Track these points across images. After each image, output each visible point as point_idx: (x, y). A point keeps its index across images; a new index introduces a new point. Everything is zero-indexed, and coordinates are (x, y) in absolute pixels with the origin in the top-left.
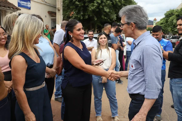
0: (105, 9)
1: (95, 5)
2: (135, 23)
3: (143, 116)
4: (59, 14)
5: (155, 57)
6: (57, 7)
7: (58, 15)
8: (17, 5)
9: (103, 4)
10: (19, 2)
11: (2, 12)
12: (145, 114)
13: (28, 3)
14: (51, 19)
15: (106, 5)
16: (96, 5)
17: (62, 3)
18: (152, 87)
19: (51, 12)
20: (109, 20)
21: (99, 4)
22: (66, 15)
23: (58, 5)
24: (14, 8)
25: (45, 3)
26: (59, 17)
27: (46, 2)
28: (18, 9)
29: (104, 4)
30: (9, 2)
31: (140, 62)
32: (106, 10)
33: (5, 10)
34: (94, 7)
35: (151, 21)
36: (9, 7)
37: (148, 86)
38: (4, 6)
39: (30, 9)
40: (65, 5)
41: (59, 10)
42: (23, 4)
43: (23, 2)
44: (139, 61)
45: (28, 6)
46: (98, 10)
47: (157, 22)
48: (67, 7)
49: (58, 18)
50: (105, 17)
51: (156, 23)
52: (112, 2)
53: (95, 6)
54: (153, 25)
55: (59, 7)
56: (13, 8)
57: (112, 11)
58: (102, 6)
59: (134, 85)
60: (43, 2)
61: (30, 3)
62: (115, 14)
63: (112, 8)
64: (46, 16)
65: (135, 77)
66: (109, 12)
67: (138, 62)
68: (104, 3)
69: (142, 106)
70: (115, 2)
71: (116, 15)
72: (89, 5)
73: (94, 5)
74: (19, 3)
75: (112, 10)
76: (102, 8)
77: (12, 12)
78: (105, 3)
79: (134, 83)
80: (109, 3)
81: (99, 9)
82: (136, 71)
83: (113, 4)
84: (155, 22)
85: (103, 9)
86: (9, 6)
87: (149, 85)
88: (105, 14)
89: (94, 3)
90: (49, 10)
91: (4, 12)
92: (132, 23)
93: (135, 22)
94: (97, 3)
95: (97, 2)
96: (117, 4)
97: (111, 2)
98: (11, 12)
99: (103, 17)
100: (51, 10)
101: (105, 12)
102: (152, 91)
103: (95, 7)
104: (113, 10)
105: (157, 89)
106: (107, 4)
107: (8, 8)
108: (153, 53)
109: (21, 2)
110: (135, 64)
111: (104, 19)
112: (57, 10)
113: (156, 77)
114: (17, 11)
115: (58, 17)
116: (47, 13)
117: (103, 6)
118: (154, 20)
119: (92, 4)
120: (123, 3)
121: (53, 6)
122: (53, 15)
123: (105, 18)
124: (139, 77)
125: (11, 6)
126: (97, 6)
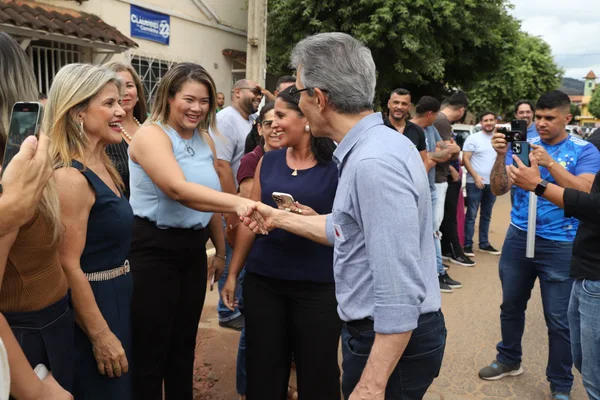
0: (406, 41)
1: (373, 30)
2: (324, 91)
3: (371, 390)
4: (255, 57)
5: (390, 196)
6: (249, 36)
7: (251, 61)
8: (126, 32)
9: (401, 25)
10: (134, 21)
11: (83, 53)
12: (378, 385)
13: (161, 25)
14: (233, 73)
15: (408, 30)
16: (377, 27)
17: (265, 25)
18: (389, 293)
19: (233, 51)
20: (420, 78)
21: (388, 26)
22: (279, 61)
23: (253, 31)
24: (118, 39)
25: (215, 24)
26: (255, 68)
27: (218, 22)
28: (128, 44)
29: (403, 27)
30: (103, 23)
31: (352, 215)
32: (407, 45)
33: (91, 49)
34: (370, 36)
35: (577, 81)
36: (102, 39)
37: (379, 292)
38: (89, 36)
39: (166, 42)
40: (276, 28)
41: (255, 47)
42: (145, 29)
43: (146, 22)
44: (350, 213)
45: (162, 33)
46: (383, 45)
47: (596, 85)
48: (283, 36)
49: (252, 73)
50: (405, 68)
51: (593, 87)
52: (431, 18)
53: (373, 33)
54: (582, 94)
55: (256, 36)
56: (114, 41)
57: (430, 47)
58: (396, 33)
59: (352, 291)
60: (210, 20)
61: (169, 23)
62: (443, 57)
63: (432, 38)
64: (216, 66)
65: (350, 265)
66: (420, 51)
67: (349, 215)
68: (404, 20)
69: (367, 358)
70: (440, 19)
71: (443, 60)
72: (352, 28)
73: (371, 27)
74: (133, 26)
75: (430, 44)
76: (396, 39)
77: (113, 53)
78: (408, 23)
79: (351, 287)
80: (420, 22)
81: (387, 41)
82: (349, 246)
83: (434, 23)
84: (590, 85)
85: (399, 41)
86: (103, 33)
87: (379, 286)
88: (407, 57)
89: (369, 21)
90: (227, 47)
91: (88, 53)
92: (317, 90)
93: (326, 88)
94: (381, 20)
95: (379, 18)
96: (446, 25)
97: (427, 20)
98: (108, 53)
99: (399, 66)
100: (233, 44)
101: (407, 51)
102: (392, 308)
103: (374, 36)
104: (433, 46)
105: (407, 300)
106: (413, 24)
107: (100, 42)
108: (383, 183)
109: (141, 22)
110: (342, 226)
111: (404, 73)
112: (249, 46)
113: (400, 260)
114: (126, 49)
115: (251, 68)
116: (221, 56)
117: (400, 33)
118: (587, 78)
119: (362, 25)
120: (467, 21)
121: (238, 32)
122: (238, 60)
123: (408, 71)
124: (361, 266)
125: (109, 35)
126: (379, 33)
